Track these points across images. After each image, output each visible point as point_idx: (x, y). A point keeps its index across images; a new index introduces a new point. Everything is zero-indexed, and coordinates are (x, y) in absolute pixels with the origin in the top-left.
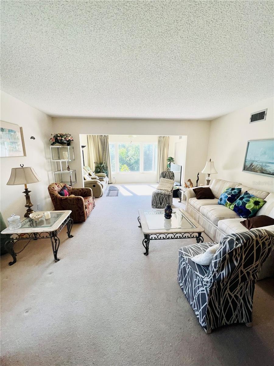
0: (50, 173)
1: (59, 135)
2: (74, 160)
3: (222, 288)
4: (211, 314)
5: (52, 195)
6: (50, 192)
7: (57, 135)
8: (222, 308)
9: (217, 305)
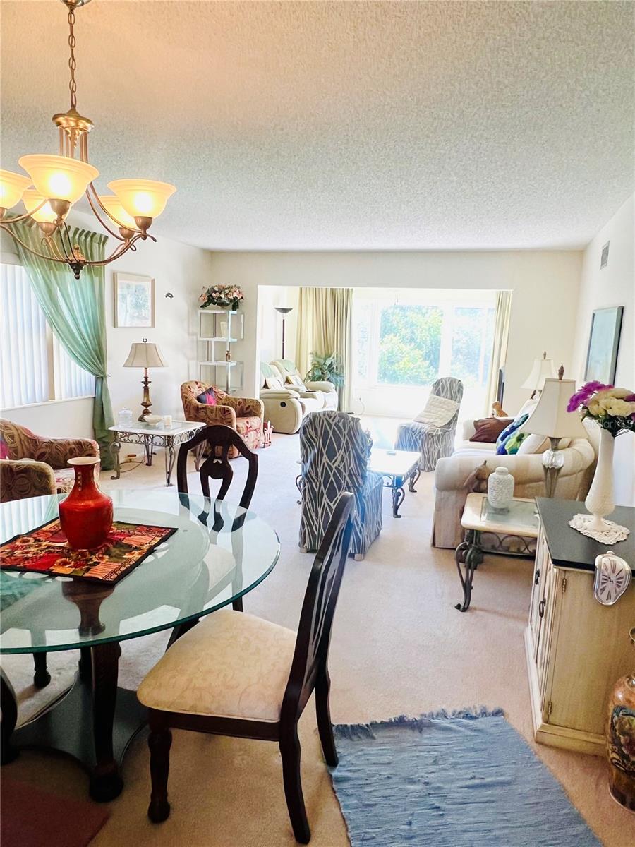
0: (193, 363)
1: (216, 289)
2: (243, 340)
3: (317, 491)
4: (306, 528)
5: (185, 398)
6: (182, 393)
7: (213, 288)
8: (321, 523)
9: (314, 517)
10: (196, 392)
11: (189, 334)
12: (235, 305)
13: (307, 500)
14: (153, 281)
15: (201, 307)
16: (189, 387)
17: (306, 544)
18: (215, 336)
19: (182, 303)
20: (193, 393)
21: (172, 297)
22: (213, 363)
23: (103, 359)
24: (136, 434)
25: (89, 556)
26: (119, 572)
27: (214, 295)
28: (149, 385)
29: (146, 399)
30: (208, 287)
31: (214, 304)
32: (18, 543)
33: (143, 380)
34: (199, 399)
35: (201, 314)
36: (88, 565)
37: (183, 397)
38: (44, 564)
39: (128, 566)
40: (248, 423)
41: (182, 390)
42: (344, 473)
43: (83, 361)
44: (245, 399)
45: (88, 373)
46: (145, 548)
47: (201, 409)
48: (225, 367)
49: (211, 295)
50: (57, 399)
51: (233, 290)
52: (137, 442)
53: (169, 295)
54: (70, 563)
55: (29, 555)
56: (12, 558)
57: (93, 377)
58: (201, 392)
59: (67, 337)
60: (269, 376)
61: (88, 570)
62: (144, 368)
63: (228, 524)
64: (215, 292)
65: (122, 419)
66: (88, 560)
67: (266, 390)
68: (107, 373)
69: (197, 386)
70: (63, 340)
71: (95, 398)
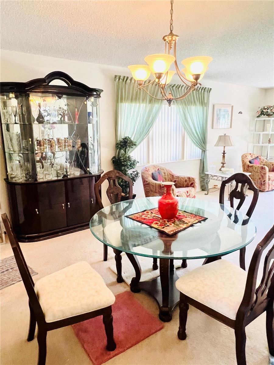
0: (251, 145)
1: (266, 108)
5: (243, 161)
6: (242, 159)
7: (264, 107)
10: (250, 158)
11: (249, 131)
14: (232, 107)
15: (258, 117)
16: (246, 156)
18: (263, 131)
19: (247, 116)
20: (248, 159)
21: (242, 113)
22: (261, 144)
23: (206, 143)
24: (216, 176)
25: (167, 222)
26: (174, 231)
27: (264, 110)
28: (225, 155)
29: (223, 161)
30: (262, 107)
31: (264, 115)
32: (145, 213)
33: (223, 152)
34: (250, 162)
35: (256, 120)
36: (165, 226)
37: (242, 160)
38: (150, 222)
39: (179, 230)
41: (242, 157)
43: (196, 144)
45: (199, 149)
46: (190, 224)
47: (250, 166)
48: (266, 147)
49: (263, 111)
50: (185, 159)
52: (216, 180)
53: (240, 113)
54: (158, 224)
55: (146, 218)
56: (141, 218)
57: (201, 151)
58: (252, 158)
59: (191, 133)
61: (164, 228)
62: (223, 147)
63: (240, 222)
65: (212, 169)
66: (165, 224)
68: (207, 149)
69: (250, 156)
70: (189, 135)
71: (201, 159)
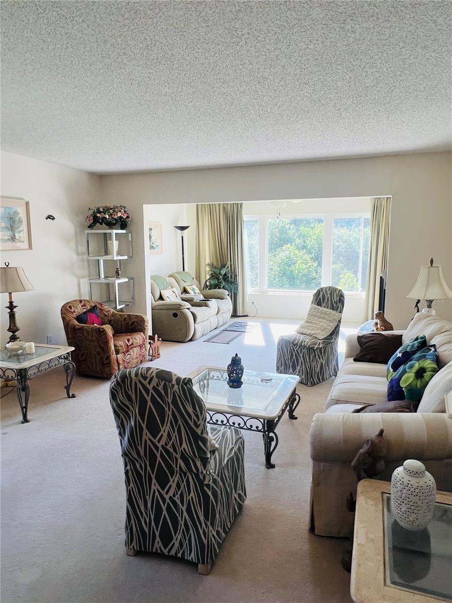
1: (101, 209)
3: (143, 473)
4: (133, 521)
5: (63, 319)
6: (62, 313)
7: (98, 209)
8: (152, 517)
9: (142, 508)
11: (78, 254)
12: (123, 224)
13: (132, 485)
14: (27, 204)
15: (89, 227)
16: (71, 307)
17: (134, 543)
18: (106, 254)
19: (66, 224)
20: (72, 313)
21: (53, 219)
22: (102, 280)
28: (15, 310)
29: (12, 325)
30: (94, 208)
31: (100, 224)
33: (8, 305)
34: (79, 319)
35: (88, 234)
40: (128, 340)
41: (62, 310)
42: (174, 454)
44: (130, 315)
47: (79, 330)
48: (112, 284)
51: (116, 210)
53: (50, 217)
58: (85, 310)
60: (165, 289)
62: (8, 293)
64: (100, 212)
67: (161, 302)
69: (80, 305)
